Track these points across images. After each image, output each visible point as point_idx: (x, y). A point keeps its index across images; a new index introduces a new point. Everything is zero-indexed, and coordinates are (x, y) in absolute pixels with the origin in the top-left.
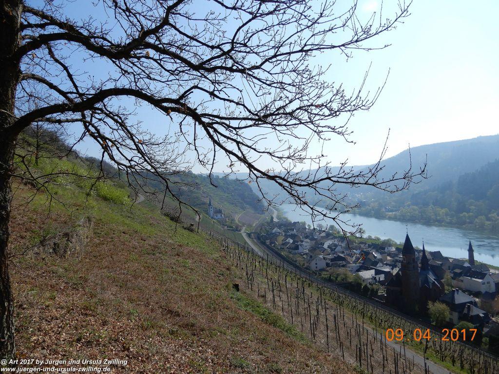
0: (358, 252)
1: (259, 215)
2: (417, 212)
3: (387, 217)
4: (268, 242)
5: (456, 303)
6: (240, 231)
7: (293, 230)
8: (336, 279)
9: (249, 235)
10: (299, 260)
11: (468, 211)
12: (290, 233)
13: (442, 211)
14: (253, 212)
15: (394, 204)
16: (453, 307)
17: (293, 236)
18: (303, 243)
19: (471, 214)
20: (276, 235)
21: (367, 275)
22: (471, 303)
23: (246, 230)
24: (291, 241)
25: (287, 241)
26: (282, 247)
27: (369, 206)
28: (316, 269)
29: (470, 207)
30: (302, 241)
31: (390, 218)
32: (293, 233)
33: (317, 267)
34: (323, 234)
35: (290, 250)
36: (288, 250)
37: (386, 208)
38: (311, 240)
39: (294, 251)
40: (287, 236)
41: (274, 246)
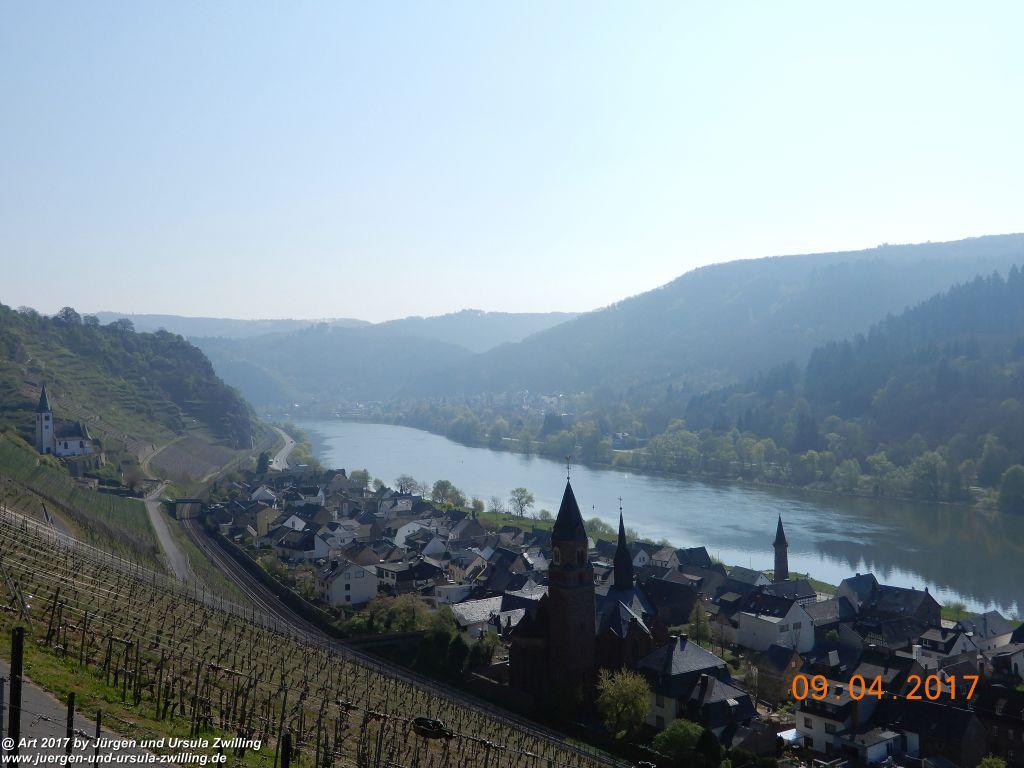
0: (487, 553)
1: (231, 452)
2: (693, 450)
3: (614, 463)
4: (225, 528)
5: (674, 672)
6: (141, 495)
7: (314, 492)
8: (388, 625)
9: (170, 509)
10: (305, 578)
11: (821, 446)
12: (305, 499)
13: (757, 446)
14: (211, 441)
15: (640, 425)
16: (663, 682)
17: (310, 512)
18: (338, 531)
19: (827, 453)
20: (256, 508)
21: (480, 610)
22: (713, 671)
23: (166, 492)
24: (300, 525)
25: (288, 524)
26: (267, 541)
27: (570, 430)
28: (343, 602)
29: (827, 436)
30: (333, 526)
31: (622, 466)
32: (312, 500)
33: (348, 598)
34: (404, 505)
35: (287, 552)
36: (280, 551)
37: (615, 437)
38: (362, 522)
39: (298, 555)
40: (289, 511)
41: (242, 541)
